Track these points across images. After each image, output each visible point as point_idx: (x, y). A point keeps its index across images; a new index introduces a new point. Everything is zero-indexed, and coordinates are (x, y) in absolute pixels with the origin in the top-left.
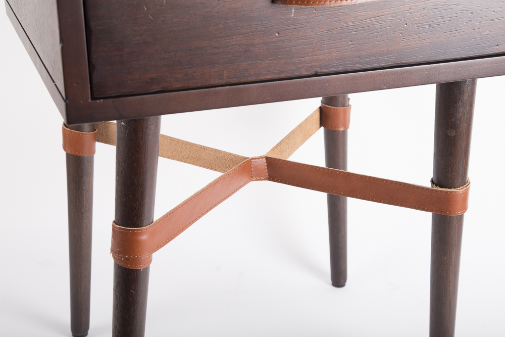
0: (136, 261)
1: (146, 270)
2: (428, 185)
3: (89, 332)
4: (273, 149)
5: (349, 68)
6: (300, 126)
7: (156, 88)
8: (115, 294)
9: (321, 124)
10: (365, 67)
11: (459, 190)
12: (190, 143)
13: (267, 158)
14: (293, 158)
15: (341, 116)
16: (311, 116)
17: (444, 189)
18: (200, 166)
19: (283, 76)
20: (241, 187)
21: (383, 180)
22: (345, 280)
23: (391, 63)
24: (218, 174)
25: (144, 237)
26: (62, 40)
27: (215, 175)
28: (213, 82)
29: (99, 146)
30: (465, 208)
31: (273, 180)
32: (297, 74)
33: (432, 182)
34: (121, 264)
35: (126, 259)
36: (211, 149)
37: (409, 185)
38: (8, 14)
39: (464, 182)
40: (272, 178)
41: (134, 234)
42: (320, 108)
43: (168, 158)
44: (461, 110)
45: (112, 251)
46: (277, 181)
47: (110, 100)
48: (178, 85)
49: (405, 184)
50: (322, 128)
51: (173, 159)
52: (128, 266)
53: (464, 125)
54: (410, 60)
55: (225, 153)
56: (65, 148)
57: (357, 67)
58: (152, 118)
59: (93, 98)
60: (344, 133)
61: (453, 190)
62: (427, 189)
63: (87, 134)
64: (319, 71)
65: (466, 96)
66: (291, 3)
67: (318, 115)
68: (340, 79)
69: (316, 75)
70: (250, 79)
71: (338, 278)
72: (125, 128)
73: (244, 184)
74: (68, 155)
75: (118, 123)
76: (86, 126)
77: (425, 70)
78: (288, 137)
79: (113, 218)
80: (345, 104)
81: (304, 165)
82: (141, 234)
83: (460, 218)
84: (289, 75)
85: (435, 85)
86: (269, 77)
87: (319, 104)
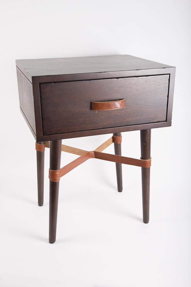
0: (56, 180)
1: (58, 182)
2: (140, 159)
3: (43, 204)
4: (96, 149)
5: (113, 126)
6: (105, 142)
7: (60, 132)
8: (50, 189)
9: (113, 142)
10: (117, 126)
11: (148, 160)
12: (72, 147)
13: (94, 152)
14: (103, 152)
15: (119, 139)
16: (110, 139)
17: (144, 160)
18: (75, 154)
19: (94, 129)
20: (86, 160)
21: (127, 158)
22: (122, 190)
23: (125, 125)
24: (79, 156)
25: (58, 173)
26: (36, 121)
27: (78, 156)
28: (75, 131)
29: (46, 148)
30: (150, 165)
31: (96, 158)
32: (98, 128)
33: (141, 158)
34: (51, 180)
35: (53, 179)
36: (78, 149)
37: (134, 159)
38: (21, 111)
39: (149, 158)
40: (96, 157)
41: (55, 172)
42: (113, 137)
43: (66, 152)
44: (147, 137)
45: (49, 177)
46: (97, 158)
47: (48, 136)
48: (66, 132)
49: (133, 159)
50: (113, 143)
51: (67, 152)
52: (53, 181)
53: (148, 142)
54: (130, 124)
55: (82, 150)
56: (36, 149)
57: (115, 126)
58: (59, 140)
59: (44, 135)
60: (120, 144)
61: (146, 160)
62: (139, 160)
63: (43, 145)
64: (104, 127)
65: (148, 134)
66: (95, 110)
67: (112, 139)
68: (110, 129)
69: (104, 128)
70: (85, 130)
71: (120, 189)
72: (52, 143)
73: (88, 159)
74: (37, 151)
75: (50, 142)
76: (42, 142)
77: (134, 127)
78: (101, 145)
79: (49, 168)
80: (120, 136)
81: (105, 153)
82: (57, 172)
83: (149, 168)
84: (96, 128)
85: (140, 130)
86: (91, 129)
87: (112, 136)
